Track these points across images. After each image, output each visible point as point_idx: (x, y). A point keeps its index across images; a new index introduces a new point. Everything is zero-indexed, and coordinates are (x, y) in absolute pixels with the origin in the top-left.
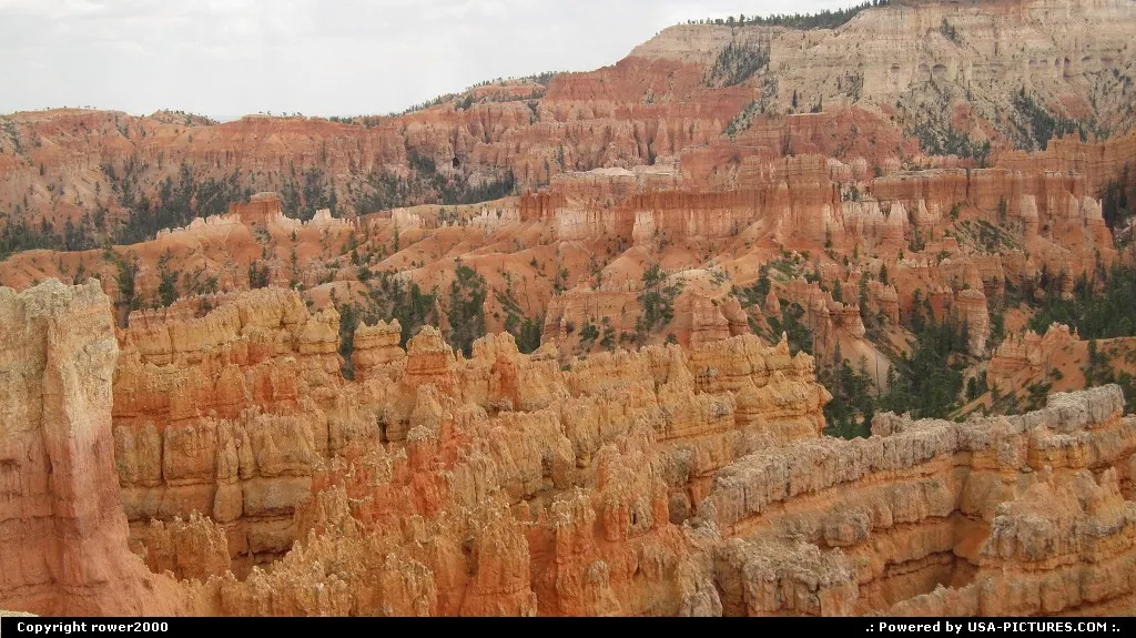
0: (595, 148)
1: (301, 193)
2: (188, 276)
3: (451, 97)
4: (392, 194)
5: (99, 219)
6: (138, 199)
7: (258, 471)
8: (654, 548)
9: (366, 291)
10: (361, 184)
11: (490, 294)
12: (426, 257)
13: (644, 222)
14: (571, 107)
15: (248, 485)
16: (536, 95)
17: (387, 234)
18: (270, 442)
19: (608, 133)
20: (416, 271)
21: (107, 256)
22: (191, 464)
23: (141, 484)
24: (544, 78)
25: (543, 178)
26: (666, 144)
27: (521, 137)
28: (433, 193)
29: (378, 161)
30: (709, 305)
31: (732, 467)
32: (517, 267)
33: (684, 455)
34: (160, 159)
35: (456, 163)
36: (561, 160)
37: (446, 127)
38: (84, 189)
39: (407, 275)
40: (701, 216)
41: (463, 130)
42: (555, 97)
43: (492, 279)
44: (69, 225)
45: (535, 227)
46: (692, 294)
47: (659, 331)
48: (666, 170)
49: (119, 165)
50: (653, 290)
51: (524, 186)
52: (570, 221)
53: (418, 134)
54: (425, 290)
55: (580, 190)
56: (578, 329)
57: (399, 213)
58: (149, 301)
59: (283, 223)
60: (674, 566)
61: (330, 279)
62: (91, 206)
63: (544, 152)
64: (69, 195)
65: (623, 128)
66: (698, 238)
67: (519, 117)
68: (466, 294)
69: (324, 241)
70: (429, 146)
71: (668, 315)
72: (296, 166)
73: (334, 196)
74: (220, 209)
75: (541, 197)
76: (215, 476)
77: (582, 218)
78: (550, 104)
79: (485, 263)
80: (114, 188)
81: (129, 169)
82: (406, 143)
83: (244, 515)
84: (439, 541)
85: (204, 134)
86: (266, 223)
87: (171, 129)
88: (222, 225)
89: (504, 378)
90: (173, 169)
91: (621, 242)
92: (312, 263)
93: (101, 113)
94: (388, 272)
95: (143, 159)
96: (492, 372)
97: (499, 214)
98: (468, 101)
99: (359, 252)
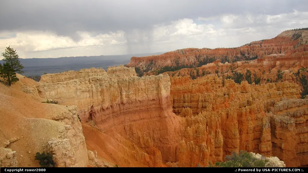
0: (271, 51)
1: (224, 59)
2: (206, 72)
3: (247, 44)
4: (238, 59)
5: (194, 64)
6: (200, 61)
7: (205, 101)
8: (259, 116)
9: (233, 74)
10: (233, 58)
11: (252, 74)
12: (242, 69)
13: (278, 63)
14: (267, 45)
15: (203, 103)
16: (261, 43)
17: (236, 66)
18: (206, 97)
19: (273, 49)
20: (240, 71)
21: (195, 69)
22: (195, 100)
23: (188, 102)
24: (263, 40)
25: (262, 56)
26: (283, 50)
27: (258, 50)
28: (244, 59)
29: (236, 54)
30: (289, 76)
31: (278, 103)
32: (257, 70)
33: (272, 101)
34: (203, 55)
35: (248, 54)
36: (265, 53)
37: (247, 49)
38: (192, 59)
39: (239, 71)
40: (288, 62)
41: (249, 49)
42: (265, 43)
43: (252, 72)
44: (190, 65)
45: (260, 64)
46: (286, 74)
47: (280, 80)
48: (283, 54)
49: (197, 56)
50: (279, 74)
51: (259, 58)
52: (265, 63)
53: (242, 50)
54: (242, 74)
55: (269, 58)
56: (266, 80)
57: (238, 62)
58: (201, 75)
59: (221, 64)
60: (263, 119)
61: (227, 72)
62: (193, 62)
63: (262, 52)
64: (190, 60)
65: (276, 48)
66: (287, 65)
67: (258, 47)
68: (248, 74)
69: (227, 66)
70: (244, 52)
71: (282, 78)
72: (223, 55)
73: (229, 60)
74: (212, 62)
75: (261, 59)
76: (198, 102)
77: (267, 62)
78: (264, 44)
79: (251, 69)
80: (197, 59)
81: (199, 57)
82: (240, 51)
83: (203, 107)
84: (223, 113)
85: (210, 51)
86: (218, 64)
87: (205, 50)
88: (212, 64)
89: (244, 88)
90: (205, 56)
91: (274, 66)
92: (225, 69)
93: (195, 49)
94: (236, 71)
95: (201, 55)
96: (242, 87)
97: (254, 62)
98: (250, 45)
99: (232, 68)
